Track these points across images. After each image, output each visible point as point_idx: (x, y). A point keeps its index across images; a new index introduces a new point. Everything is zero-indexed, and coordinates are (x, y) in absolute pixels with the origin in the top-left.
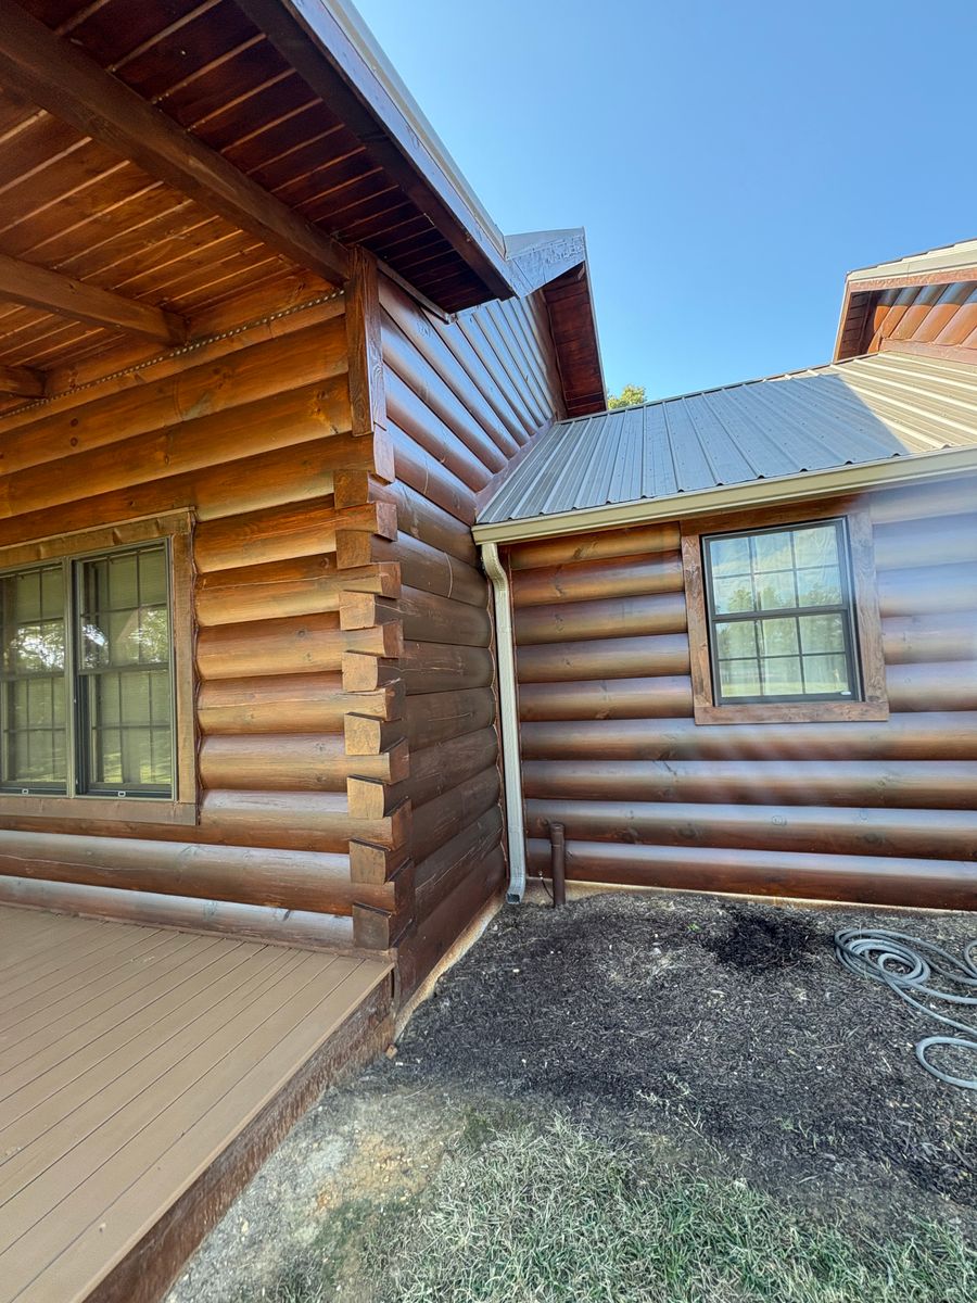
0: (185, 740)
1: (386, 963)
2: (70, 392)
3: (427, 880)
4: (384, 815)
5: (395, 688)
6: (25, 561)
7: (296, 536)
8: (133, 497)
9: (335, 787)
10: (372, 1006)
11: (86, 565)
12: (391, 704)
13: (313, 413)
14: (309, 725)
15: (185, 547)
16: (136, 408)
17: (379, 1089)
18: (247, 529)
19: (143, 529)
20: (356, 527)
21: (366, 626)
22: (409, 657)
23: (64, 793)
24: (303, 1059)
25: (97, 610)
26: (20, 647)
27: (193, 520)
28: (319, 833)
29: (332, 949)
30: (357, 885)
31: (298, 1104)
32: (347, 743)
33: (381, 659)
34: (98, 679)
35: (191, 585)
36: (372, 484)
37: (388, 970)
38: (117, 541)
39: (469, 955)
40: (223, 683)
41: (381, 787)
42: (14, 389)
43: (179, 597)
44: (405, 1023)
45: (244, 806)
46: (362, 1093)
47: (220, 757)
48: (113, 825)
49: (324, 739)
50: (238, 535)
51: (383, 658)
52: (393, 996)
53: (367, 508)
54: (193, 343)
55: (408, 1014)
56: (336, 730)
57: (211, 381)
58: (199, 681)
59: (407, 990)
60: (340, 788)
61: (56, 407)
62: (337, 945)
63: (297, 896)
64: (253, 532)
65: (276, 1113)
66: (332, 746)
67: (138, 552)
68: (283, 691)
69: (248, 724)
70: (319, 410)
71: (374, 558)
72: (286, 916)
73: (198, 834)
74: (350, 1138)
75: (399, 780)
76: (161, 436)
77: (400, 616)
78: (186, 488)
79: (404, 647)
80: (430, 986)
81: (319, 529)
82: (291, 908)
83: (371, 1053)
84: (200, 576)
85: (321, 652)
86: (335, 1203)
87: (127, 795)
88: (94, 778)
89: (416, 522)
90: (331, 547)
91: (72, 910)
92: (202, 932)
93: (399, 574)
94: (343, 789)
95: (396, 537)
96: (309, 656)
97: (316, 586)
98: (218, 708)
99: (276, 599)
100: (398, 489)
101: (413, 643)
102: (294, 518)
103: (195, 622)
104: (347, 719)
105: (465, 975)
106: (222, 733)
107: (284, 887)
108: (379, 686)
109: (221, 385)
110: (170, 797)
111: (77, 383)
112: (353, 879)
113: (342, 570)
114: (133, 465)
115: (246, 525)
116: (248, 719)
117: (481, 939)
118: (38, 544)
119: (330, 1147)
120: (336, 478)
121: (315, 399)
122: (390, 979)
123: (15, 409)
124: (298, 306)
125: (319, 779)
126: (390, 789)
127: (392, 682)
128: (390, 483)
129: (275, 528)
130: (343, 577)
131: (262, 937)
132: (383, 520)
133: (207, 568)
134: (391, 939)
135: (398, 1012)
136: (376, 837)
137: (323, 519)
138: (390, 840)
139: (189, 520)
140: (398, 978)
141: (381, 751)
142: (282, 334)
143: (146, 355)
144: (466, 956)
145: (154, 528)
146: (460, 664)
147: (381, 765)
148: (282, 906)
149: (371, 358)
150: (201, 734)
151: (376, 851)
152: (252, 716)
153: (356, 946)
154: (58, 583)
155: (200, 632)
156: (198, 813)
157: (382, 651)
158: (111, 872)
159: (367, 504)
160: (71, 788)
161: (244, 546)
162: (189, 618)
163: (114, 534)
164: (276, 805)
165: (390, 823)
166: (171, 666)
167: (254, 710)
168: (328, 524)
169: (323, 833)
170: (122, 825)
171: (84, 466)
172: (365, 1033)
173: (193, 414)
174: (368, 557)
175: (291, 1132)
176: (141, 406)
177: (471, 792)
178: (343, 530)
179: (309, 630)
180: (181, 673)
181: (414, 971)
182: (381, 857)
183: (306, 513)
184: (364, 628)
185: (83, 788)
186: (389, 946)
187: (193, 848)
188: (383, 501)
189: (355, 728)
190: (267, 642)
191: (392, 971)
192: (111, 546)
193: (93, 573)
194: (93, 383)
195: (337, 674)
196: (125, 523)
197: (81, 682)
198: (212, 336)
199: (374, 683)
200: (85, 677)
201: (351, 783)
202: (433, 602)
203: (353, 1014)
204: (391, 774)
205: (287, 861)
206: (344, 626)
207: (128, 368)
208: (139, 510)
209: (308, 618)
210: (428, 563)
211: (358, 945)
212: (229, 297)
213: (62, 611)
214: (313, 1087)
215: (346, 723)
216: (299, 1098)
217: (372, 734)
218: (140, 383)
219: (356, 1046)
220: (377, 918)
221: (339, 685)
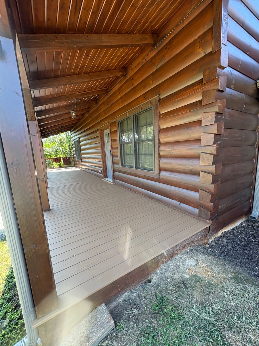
0: (156, 158)
1: (209, 223)
2: (131, 71)
3: (223, 205)
4: (212, 184)
5: (219, 144)
6: (124, 117)
7: (188, 97)
8: (145, 96)
9: (196, 173)
10: (203, 233)
11: (135, 116)
12: (217, 150)
13: (197, 50)
14: (189, 156)
15: (157, 107)
16: (145, 70)
17: (204, 253)
18: (173, 98)
19: (147, 104)
20: (210, 89)
21: (211, 124)
22: (225, 134)
23: (133, 168)
24: (186, 238)
25: (138, 127)
26: (122, 138)
27: (159, 99)
28: (190, 185)
29: (192, 215)
30: (200, 201)
31: (184, 247)
32: (201, 161)
33: (216, 135)
34: (138, 143)
35: (158, 118)
36: (219, 70)
37: (208, 226)
38: (142, 109)
39: (233, 229)
40: (166, 144)
41: (211, 175)
42: (121, 74)
43: (155, 122)
44: (212, 240)
45: (170, 175)
46: (200, 252)
47: (164, 163)
48: (142, 175)
49: (193, 160)
50: (171, 100)
51: (216, 134)
52: (209, 232)
53: (216, 80)
54: (159, 42)
55: (212, 238)
56: (197, 157)
57: (164, 52)
58: (160, 143)
59: (213, 232)
60: (198, 174)
61: (129, 76)
62: (193, 215)
63: (183, 200)
64: (175, 99)
65: (179, 247)
66: (196, 162)
67: (146, 111)
68: (182, 146)
69: (172, 154)
70: (199, 48)
71: (217, 99)
72: (180, 204)
73: (159, 180)
74: (197, 261)
75: (218, 174)
76: (151, 76)
77: (224, 120)
78: (157, 90)
79: (224, 131)
80: (220, 234)
81: (197, 93)
82: (181, 203)
83: (202, 243)
84: (160, 115)
85: (194, 133)
86: (194, 273)
87: (145, 170)
88: (138, 166)
89: (233, 82)
90: (200, 98)
91: (136, 192)
92: (160, 202)
93: (225, 104)
94: (199, 175)
95: (226, 90)
96: (190, 135)
97: (194, 113)
98: (165, 150)
99: (181, 118)
100: (228, 70)
101: (227, 129)
102: (188, 91)
103: (159, 128)
104: (201, 154)
105: (232, 234)
106: (165, 157)
107: (179, 197)
108: (214, 144)
109: (167, 52)
110: (153, 171)
111: (133, 68)
112: (200, 199)
113: (204, 105)
114: (145, 87)
115: (173, 97)
116: (172, 153)
117: (238, 226)
118: (126, 113)
119: (191, 260)
120: (204, 72)
121: (198, 44)
122: (208, 228)
123: (121, 80)
124: (194, 8)
125: (191, 171)
126: (214, 176)
127: (218, 143)
128: (226, 68)
129: (182, 96)
130: (204, 108)
131: (173, 207)
132: (221, 83)
133: (162, 113)
134: (210, 218)
135: (210, 237)
136: (208, 189)
137: (198, 89)
138: (213, 191)
139: (158, 99)
140: (211, 229)
141: (212, 164)
142: (188, 22)
143: (148, 51)
144: (232, 229)
145: (150, 103)
146: (244, 137)
147: (213, 168)
148: (179, 201)
149: (223, 14)
150: (160, 157)
151: (208, 193)
152: (173, 153)
153: (199, 216)
154: (130, 121)
155: (160, 130)
156: (159, 176)
157: (216, 132)
158: (142, 185)
159: (216, 79)
160: (134, 167)
161: (172, 104)
162: (158, 127)
163: (141, 107)
164: (178, 176)
165: (213, 186)
166: (153, 140)
167: (173, 151)
168: (200, 90)
169: (191, 186)
170: (143, 176)
171: (134, 90)
172: (200, 239)
173: (159, 66)
174: (214, 99)
175: (182, 253)
176: (147, 68)
177: (242, 181)
178: (205, 91)
179: (191, 127)
180: (156, 141)
181: (216, 228)
182: (209, 195)
183: (192, 88)
184: (210, 125)
185: (136, 167)
186: (209, 220)
187: (158, 183)
188: (222, 76)
189: (204, 157)
190: (178, 132)
191: (209, 226)
192: (141, 110)
193: (137, 118)
194: (136, 67)
195: (199, 140)
196: (144, 104)
197: (135, 144)
198: (165, 36)
199: (212, 143)
200: (136, 143)
201: (201, 173)
202: (236, 113)
203: (198, 233)
204: (215, 172)
205: (181, 191)
206: (203, 125)
207: (143, 59)
208: (146, 99)
209: (190, 123)
210: (236, 98)
211: (199, 217)
212: (170, 19)
213: (131, 128)
214: (187, 245)
215: (201, 155)
216: (184, 246)
217: (210, 159)
218: (146, 61)
219: (198, 240)
220: (206, 211)
221: (199, 144)
